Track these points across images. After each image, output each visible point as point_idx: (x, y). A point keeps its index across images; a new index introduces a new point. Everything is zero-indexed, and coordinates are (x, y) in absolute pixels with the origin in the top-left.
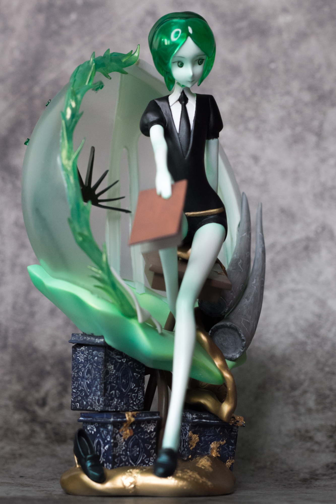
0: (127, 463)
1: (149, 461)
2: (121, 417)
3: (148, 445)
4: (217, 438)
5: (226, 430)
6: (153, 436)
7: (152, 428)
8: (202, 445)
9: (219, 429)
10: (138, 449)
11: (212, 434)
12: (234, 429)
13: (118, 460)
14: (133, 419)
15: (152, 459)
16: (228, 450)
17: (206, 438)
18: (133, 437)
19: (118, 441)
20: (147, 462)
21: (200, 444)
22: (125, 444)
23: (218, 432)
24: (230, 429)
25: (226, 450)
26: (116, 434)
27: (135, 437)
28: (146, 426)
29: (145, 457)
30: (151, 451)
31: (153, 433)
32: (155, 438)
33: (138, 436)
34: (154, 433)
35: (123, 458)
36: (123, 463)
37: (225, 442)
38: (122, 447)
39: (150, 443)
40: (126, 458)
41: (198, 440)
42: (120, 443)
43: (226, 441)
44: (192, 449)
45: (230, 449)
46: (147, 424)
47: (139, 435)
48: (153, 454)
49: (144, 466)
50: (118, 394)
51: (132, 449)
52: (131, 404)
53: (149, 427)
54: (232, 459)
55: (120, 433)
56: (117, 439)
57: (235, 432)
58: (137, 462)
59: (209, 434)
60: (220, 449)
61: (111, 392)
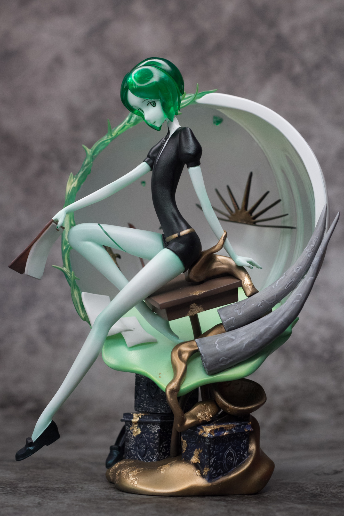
0: (136, 457)
1: (153, 458)
2: (129, 417)
3: (153, 444)
4: (197, 447)
5: (201, 439)
6: (157, 436)
7: (156, 430)
8: (189, 451)
9: (197, 438)
10: (144, 446)
11: (194, 442)
12: (205, 439)
13: (128, 453)
14: (138, 420)
15: (155, 457)
17: (191, 444)
18: (141, 435)
20: (151, 459)
21: (188, 449)
22: (134, 440)
24: (203, 439)
25: (203, 458)
26: (128, 431)
27: (143, 436)
28: (152, 428)
29: (150, 454)
30: (155, 449)
31: (156, 434)
32: (158, 439)
33: (145, 436)
34: (158, 434)
35: (132, 452)
36: (133, 457)
37: (202, 450)
38: (132, 443)
39: (154, 443)
40: (135, 452)
41: (187, 446)
42: (130, 439)
44: (184, 453)
45: (205, 458)
46: (152, 426)
47: (145, 434)
48: (156, 453)
49: (149, 461)
50: (148, 397)
51: (140, 445)
52: (159, 407)
53: (153, 428)
54: (207, 467)
55: (131, 431)
56: (129, 436)
57: (207, 442)
58: (143, 458)
59: (192, 441)
60: (200, 456)
61: (142, 396)
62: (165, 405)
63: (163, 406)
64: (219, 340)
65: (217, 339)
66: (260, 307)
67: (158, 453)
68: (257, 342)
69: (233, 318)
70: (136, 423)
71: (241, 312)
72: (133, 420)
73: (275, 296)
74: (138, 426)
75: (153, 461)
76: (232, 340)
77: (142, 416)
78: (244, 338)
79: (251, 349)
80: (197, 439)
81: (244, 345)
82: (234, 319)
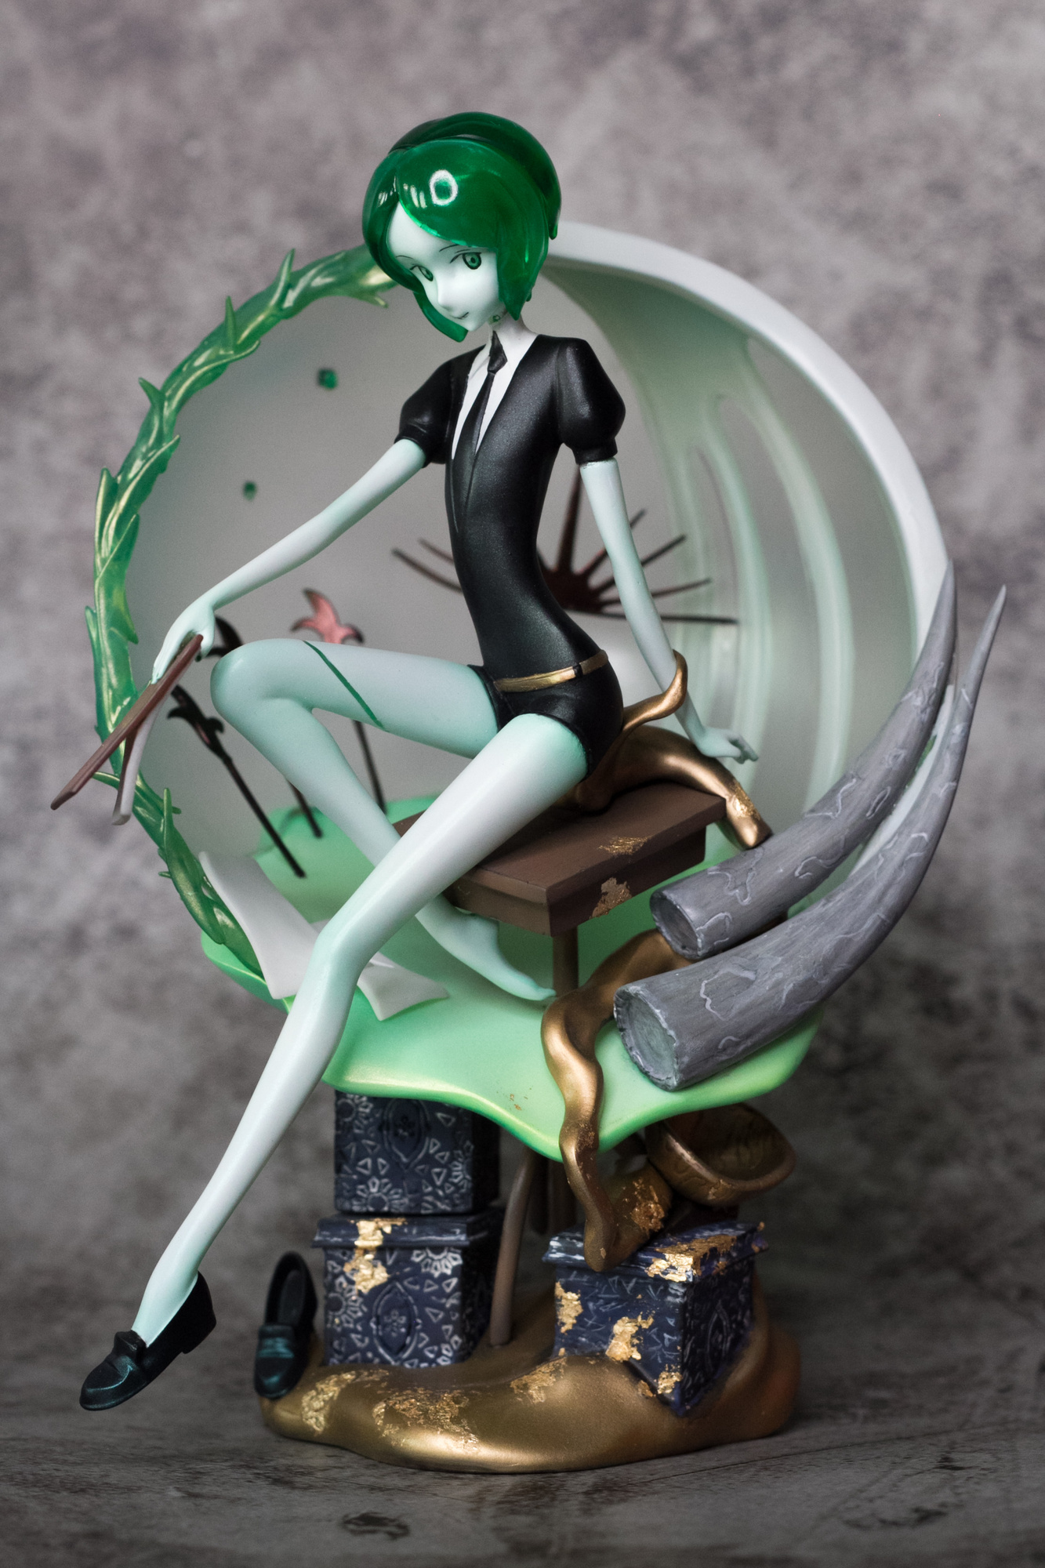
0: (370, 1355)
1: (439, 1354)
2: (343, 1232)
3: (435, 1311)
4: (630, 1310)
5: (650, 1287)
6: (452, 1288)
7: (446, 1267)
8: (592, 1325)
9: (631, 1285)
10: (403, 1320)
11: (613, 1296)
12: (672, 1289)
13: (340, 1345)
14: (376, 1241)
15: (447, 1350)
16: (661, 1345)
17: (602, 1305)
18: (389, 1287)
19: (342, 1294)
20: (431, 1356)
21: (586, 1319)
22: (362, 1303)
23: (631, 1291)
24: (662, 1288)
25: (655, 1343)
26: (336, 1276)
27: (395, 1287)
28: (430, 1261)
29: (425, 1342)
30: (444, 1327)
31: (449, 1281)
32: (458, 1294)
33: (405, 1288)
34: (454, 1281)
35: (357, 1341)
36: (358, 1355)
37: (651, 1321)
38: (355, 1312)
39: (441, 1307)
40: (367, 1340)
41: (580, 1310)
42: (347, 1299)
43: (654, 1318)
44: (568, 1331)
45: (667, 1343)
46: (431, 1255)
47: (405, 1282)
48: (451, 1336)
49: (424, 1365)
50: (383, 1166)
51: (385, 1318)
52: (429, 1194)
53: (437, 1264)
54: (675, 1371)
55: (348, 1275)
56: (338, 1289)
57: (676, 1296)
58: (400, 1355)
59: (607, 1296)
60: (639, 1339)
61: (362, 1163)
62: (449, 1188)
63: (444, 1191)
64: (706, 984)
65: (701, 981)
66: (802, 877)
67: (456, 1338)
68: (817, 983)
69: (726, 916)
70: (366, 1251)
71: (749, 895)
72: (359, 1243)
73: (842, 844)
74: (374, 1259)
75: (438, 1364)
76: (749, 983)
77: (393, 1226)
78: (780, 975)
79: (801, 1005)
80: (628, 1289)
81: (784, 997)
82: (731, 917)
